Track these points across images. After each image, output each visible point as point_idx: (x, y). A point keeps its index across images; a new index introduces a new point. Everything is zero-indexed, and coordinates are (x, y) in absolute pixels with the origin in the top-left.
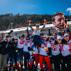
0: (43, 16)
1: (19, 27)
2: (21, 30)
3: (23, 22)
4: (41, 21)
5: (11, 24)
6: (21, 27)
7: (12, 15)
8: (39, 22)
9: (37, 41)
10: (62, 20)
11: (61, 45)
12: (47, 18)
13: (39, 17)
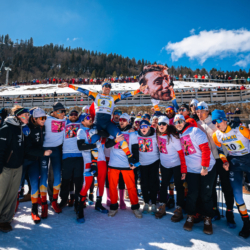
0: (103, 56)
1: (33, 83)
2: (37, 92)
3: (45, 67)
4: (97, 71)
5: (6, 69)
6: (38, 83)
7: (6, 42)
8: (93, 74)
9: (104, 126)
10: (164, 81)
11: (165, 137)
12: (115, 64)
13: (93, 58)
